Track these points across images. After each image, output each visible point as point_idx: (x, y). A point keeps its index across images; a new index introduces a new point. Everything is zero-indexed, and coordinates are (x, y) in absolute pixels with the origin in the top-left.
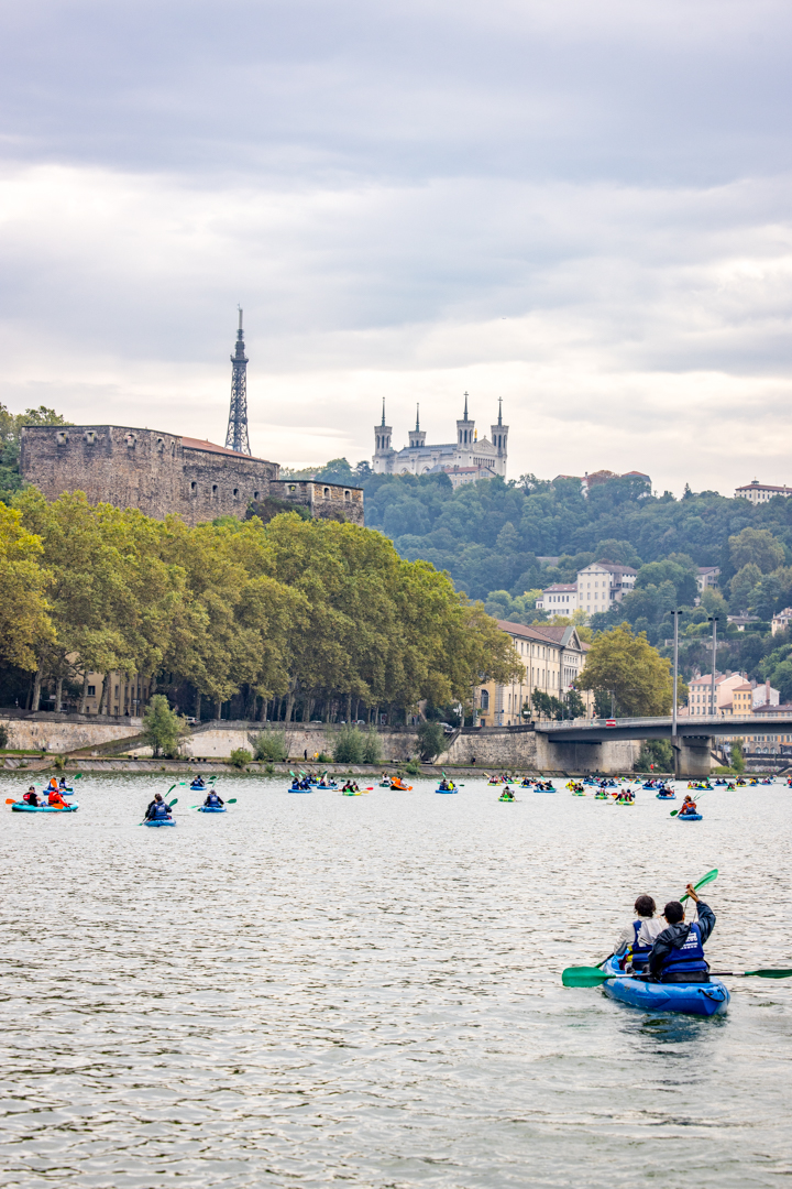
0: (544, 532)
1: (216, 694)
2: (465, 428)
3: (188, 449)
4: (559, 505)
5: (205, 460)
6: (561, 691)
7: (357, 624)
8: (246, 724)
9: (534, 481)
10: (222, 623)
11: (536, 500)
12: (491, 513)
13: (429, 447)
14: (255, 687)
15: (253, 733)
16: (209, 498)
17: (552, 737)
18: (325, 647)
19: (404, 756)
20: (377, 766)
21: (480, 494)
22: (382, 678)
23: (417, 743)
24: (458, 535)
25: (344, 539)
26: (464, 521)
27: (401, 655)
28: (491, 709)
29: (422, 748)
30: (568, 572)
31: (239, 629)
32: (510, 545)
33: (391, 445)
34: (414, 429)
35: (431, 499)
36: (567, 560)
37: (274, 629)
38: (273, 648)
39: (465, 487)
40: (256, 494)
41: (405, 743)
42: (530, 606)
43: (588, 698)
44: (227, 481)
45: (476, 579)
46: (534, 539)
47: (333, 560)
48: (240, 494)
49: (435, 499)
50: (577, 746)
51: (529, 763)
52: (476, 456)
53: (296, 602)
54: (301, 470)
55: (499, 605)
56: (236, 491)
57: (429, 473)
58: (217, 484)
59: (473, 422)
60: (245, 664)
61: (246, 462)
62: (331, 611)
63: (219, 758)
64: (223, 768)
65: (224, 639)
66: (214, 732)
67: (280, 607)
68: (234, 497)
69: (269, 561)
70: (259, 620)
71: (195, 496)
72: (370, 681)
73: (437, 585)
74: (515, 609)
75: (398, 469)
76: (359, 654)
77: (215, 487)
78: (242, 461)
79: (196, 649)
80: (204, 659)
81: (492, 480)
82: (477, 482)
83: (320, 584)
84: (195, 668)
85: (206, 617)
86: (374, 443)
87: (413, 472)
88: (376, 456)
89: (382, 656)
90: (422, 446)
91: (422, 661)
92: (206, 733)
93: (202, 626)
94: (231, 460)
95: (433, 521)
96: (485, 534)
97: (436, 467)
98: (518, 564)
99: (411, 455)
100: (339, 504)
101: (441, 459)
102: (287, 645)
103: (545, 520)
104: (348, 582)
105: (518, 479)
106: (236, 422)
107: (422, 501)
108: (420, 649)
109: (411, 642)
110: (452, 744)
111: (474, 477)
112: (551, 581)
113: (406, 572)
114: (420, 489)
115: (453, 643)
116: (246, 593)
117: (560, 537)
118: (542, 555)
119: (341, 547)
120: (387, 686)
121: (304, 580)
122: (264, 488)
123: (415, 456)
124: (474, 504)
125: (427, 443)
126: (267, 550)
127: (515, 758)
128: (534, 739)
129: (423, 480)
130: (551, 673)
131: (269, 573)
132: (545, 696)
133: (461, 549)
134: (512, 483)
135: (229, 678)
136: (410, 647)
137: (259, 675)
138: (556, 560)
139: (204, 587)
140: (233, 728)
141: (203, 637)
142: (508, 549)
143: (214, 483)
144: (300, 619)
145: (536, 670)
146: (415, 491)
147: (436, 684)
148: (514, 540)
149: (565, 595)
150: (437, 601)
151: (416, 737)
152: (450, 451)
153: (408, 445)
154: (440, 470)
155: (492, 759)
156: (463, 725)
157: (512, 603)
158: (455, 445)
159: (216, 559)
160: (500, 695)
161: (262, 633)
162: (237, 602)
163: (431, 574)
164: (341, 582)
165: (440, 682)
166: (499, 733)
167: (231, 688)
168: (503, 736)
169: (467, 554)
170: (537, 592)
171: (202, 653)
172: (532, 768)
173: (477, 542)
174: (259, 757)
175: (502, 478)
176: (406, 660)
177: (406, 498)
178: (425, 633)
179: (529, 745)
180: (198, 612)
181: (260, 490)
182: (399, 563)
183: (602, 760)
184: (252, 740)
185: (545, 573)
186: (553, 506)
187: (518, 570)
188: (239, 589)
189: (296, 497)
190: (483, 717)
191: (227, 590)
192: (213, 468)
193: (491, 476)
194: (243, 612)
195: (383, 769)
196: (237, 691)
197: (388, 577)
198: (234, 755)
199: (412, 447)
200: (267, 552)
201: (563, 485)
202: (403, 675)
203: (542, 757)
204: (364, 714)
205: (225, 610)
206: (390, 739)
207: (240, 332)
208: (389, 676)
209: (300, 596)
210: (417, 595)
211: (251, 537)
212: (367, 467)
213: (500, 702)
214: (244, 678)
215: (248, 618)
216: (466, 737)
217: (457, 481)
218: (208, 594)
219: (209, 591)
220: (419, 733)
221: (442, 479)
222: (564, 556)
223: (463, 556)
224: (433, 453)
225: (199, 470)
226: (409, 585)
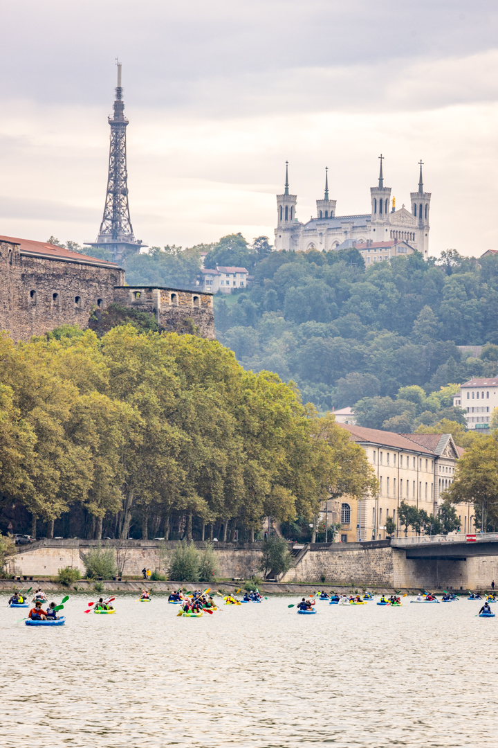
0: (467, 317)
1: (45, 512)
2: (381, 196)
3: (26, 256)
4: (485, 286)
5: (45, 267)
6: (435, 503)
7: (194, 439)
8: (79, 542)
9: (457, 258)
10: (52, 441)
11: (458, 280)
12: (406, 295)
13: (340, 218)
14: (86, 505)
15: (85, 551)
16: (49, 306)
17: (411, 554)
18: (160, 463)
19: (249, 573)
20: (214, 584)
21: (394, 274)
22: (221, 493)
23: (261, 560)
24: (368, 321)
25: (182, 353)
26: (375, 306)
27: (241, 470)
28: (353, 524)
29: (267, 565)
30: (491, 363)
31: (69, 447)
32: (428, 332)
33: (296, 216)
34: (323, 197)
35: (338, 280)
36: (491, 350)
37: (105, 447)
38: (104, 465)
39: (377, 266)
40: (99, 301)
41: (249, 560)
42: (447, 404)
43: (465, 510)
44: (68, 289)
45: (389, 372)
46: (456, 326)
47: (168, 374)
48: (82, 301)
49: (342, 280)
50: (439, 562)
51: (384, 580)
52: (393, 229)
53: (128, 418)
54: (190, 246)
55: (408, 403)
56: (77, 299)
57: (339, 248)
58: (58, 292)
59: (390, 189)
60: (74, 482)
61: (88, 268)
62: (166, 426)
63: (47, 577)
64: (50, 586)
65: (53, 456)
66: (44, 550)
67: (112, 423)
68: (76, 305)
69: (101, 377)
70: (90, 437)
71: (34, 304)
72: (208, 497)
73: (281, 397)
74: (429, 408)
75: (303, 245)
76: (196, 470)
77: (55, 295)
78: (84, 268)
79: (23, 467)
80: (32, 477)
81: (410, 257)
82: (391, 260)
83: (154, 399)
84: (23, 486)
85: (33, 436)
86: (276, 215)
87: (320, 248)
88: (277, 230)
89: (220, 472)
90: (332, 218)
91: (264, 476)
92: (36, 552)
93: (29, 444)
94: (73, 266)
95: (340, 305)
96: (400, 320)
97: (347, 241)
98: (436, 354)
99: (319, 228)
100: (187, 311)
101: (352, 232)
102: (120, 462)
103: (469, 303)
104: (184, 397)
105: (439, 256)
106: (115, 193)
107: (329, 283)
108: (263, 463)
109: (251, 457)
110: (300, 561)
111: (390, 253)
112: (471, 374)
113: (248, 385)
114: (327, 268)
115: (298, 457)
116: (76, 410)
117: (485, 322)
118: (465, 343)
119: (177, 361)
120: (227, 502)
121: (138, 395)
122: (107, 295)
123: (324, 228)
124: (388, 285)
125: (337, 214)
126: (100, 365)
127: (369, 575)
128: (391, 555)
129: (331, 257)
130: (423, 485)
131: (101, 389)
132: (412, 510)
133: (372, 338)
134: (432, 261)
135: (58, 496)
136: (251, 462)
137: (90, 492)
138: (479, 350)
139: (34, 405)
140: (64, 547)
141: (31, 456)
142: (426, 337)
143: (54, 291)
144: (132, 435)
145: (404, 482)
146: (320, 271)
147: (279, 499)
148: (434, 327)
149: (485, 391)
150: (280, 413)
151: (261, 554)
152: (364, 223)
153: (315, 216)
154: (350, 246)
155: (343, 577)
156: (314, 541)
157: (425, 400)
158: (369, 216)
159: (45, 376)
160: (362, 509)
161: (93, 448)
162: (66, 420)
163: (275, 386)
164: (177, 396)
165: (283, 498)
166: (352, 549)
167: (60, 506)
168: (356, 552)
169: (378, 343)
170: (454, 387)
171: (29, 471)
172: (388, 586)
173: (390, 330)
174: (89, 575)
175: (420, 256)
176: (247, 474)
177: (310, 279)
178: (266, 448)
179: (385, 561)
180: (25, 430)
181: (104, 297)
182: (240, 375)
183: (466, 577)
184: (83, 557)
185: (465, 365)
186: (478, 287)
187: (437, 360)
188: (69, 407)
189: (141, 304)
190: (345, 532)
191: (55, 408)
192: (53, 275)
193: (410, 252)
194: (73, 430)
195: (220, 587)
196: (66, 509)
197: (228, 390)
198: (62, 574)
199: (321, 218)
200: (99, 366)
201: (490, 263)
202: (243, 490)
203: (400, 573)
204: (200, 531)
205: (54, 428)
206: (233, 557)
207: (119, 90)
208: (228, 492)
209: (132, 412)
210: (259, 408)
211: (82, 352)
212: (266, 244)
213: (362, 516)
214: (73, 496)
215: (78, 435)
216: (315, 553)
217: (370, 258)
218: (37, 412)
219: (38, 409)
220: (264, 550)
221: (353, 257)
222: (488, 345)
223: (373, 345)
224: (344, 226)
225: (39, 278)
226: (250, 398)
